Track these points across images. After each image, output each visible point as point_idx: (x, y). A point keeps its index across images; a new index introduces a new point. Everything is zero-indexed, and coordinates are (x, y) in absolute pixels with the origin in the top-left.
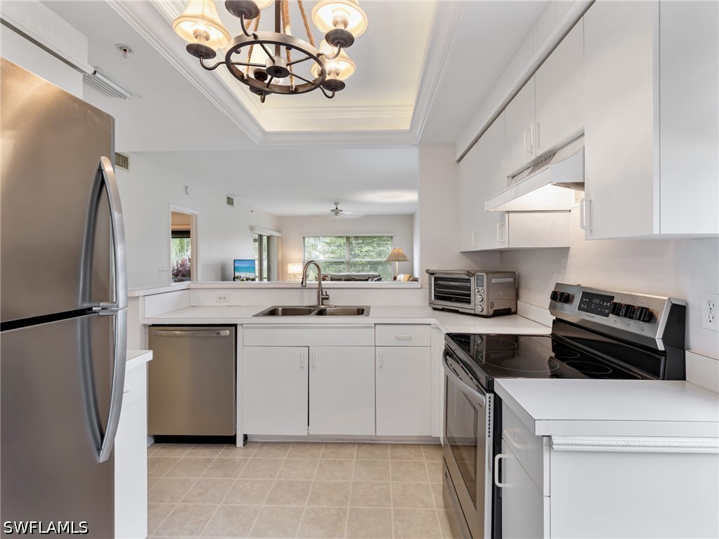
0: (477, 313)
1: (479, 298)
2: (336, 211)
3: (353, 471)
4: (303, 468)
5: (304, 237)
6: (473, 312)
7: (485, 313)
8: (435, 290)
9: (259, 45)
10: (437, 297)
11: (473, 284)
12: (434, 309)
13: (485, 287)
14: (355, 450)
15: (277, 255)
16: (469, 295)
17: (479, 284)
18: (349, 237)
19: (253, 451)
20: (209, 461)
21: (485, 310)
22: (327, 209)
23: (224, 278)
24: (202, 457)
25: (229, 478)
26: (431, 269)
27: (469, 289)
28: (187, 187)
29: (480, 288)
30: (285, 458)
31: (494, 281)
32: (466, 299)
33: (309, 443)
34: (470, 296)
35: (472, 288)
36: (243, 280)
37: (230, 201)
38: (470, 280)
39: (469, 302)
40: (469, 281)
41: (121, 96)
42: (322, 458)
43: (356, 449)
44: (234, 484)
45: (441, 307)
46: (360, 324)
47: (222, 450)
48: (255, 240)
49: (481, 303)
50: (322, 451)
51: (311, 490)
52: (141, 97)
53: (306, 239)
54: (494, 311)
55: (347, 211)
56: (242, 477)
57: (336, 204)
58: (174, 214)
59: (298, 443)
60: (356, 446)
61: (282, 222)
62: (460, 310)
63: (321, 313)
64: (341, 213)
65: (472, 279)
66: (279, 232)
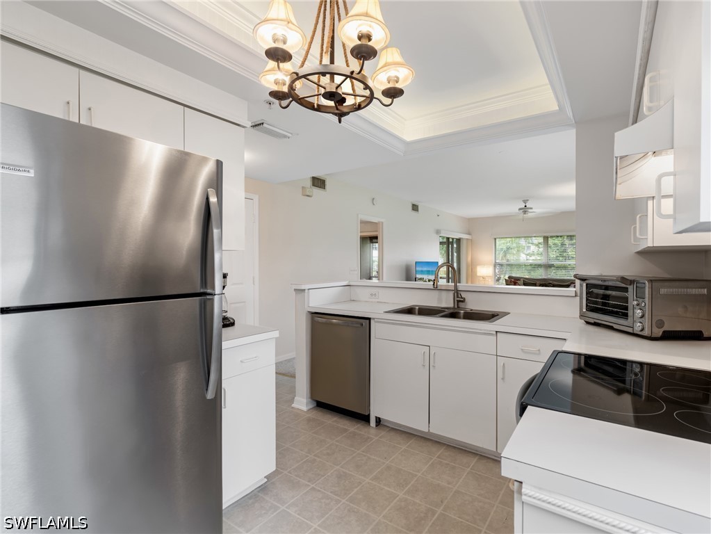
0: (635, 332)
1: (638, 312)
2: (525, 210)
3: (461, 481)
4: (416, 462)
5: (495, 239)
6: (630, 330)
7: (646, 333)
8: (587, 300)
9: (303, 79)
10: (590, 309)
11: (631, 294)
12: (588, 323)
13: (647, 299)
14: (473, 461)
15: (466, 257)
16: (626, 308)
17: (640, 296)
18: (548, 237)
19: (383, 433)
20: (346, 430)
21: (646, 329)
22: (513, 208)
23: (408, 278)
24: (342, 426)
25: (353, 449)
26: (580, 274)
27: (626, 299)
28: (373, 199)
29: (641, 300)
30: (404, 447)
31: (663, 291)
32: (623, 312)
33: (431, 440)
34: (627, 310)
35: (630, 299)
36: (426, 281)
37: (415, 208)
38: (627, 288)
39: (625, 316)
40: (626, 290)
41: (285, 136)
42: (438, 457)
43: (476, 460)
44: (354, 455)
45: (592, 321)
46: (480, 330)
47: (359, 425)
48: (441, 243)
49: (641, 320)
50: (442, 450)
51: (412, 482)
52: (298, 134)
53: (497, 240)
54: (664, 332)
55: (537, 209)
56: (363, 452)
57: (525, 201)
58: (363, 222)
59: (422, 437)
60: (477, 458)
61: (472, 224)
62: (615, 326)
63: (453, 315)
64: (530, 210)
65: (630, 288)
66: (469, 234)
